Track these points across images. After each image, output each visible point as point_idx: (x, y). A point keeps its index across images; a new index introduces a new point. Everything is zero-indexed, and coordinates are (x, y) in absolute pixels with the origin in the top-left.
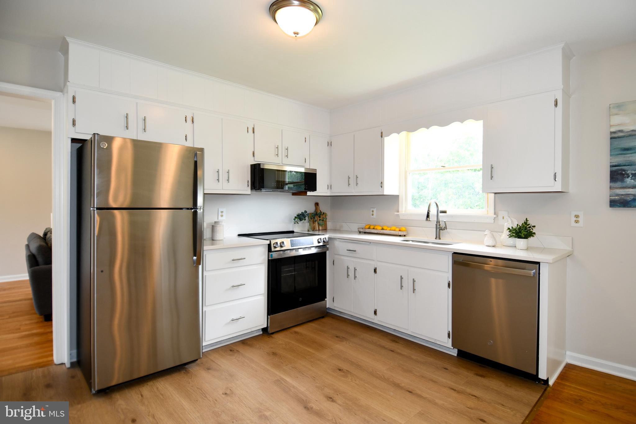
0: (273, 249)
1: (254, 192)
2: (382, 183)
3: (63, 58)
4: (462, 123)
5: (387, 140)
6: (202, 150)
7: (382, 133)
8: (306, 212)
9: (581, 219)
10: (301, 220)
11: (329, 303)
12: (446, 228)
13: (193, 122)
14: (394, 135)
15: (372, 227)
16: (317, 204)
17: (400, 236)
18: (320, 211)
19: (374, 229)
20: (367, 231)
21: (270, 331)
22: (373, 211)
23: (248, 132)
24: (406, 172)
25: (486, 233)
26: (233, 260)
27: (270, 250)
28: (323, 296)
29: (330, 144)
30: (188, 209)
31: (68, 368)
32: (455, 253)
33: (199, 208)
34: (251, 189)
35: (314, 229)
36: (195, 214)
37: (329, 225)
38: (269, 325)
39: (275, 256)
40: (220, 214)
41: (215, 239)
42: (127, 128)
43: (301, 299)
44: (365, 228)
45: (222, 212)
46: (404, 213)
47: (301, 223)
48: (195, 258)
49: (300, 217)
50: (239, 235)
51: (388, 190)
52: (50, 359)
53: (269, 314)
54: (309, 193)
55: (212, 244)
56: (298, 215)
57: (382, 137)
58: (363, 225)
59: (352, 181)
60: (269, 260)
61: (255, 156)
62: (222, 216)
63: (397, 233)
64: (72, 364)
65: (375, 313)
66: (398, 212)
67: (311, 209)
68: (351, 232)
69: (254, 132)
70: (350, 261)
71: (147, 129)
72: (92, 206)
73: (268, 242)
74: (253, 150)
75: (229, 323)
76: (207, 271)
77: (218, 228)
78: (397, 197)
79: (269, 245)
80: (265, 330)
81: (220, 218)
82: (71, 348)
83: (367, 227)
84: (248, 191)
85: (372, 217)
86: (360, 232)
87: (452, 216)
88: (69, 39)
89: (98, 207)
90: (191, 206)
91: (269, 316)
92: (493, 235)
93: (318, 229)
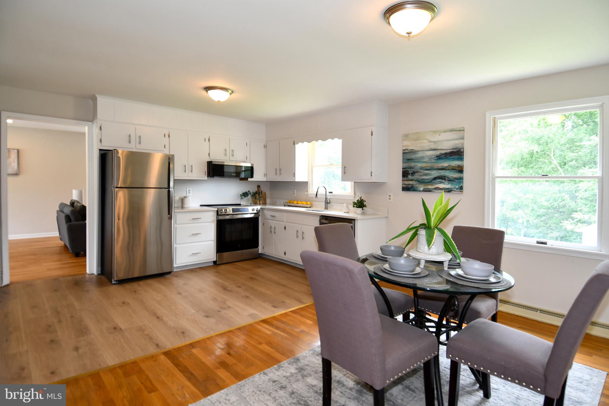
0: (219, 214)
1: (209, 178)
2: (294, 174)
3: (92, 103)
4: (333, 140)
5: (297, 146)
6: (173, 155)
7: (294, 142)
8: (249, 191)
9: (392, 197)
10: (245, 197)
11: (260, 250)
12: (330, 203)
13: (169, 137)
14: (300, 144)
15: (292, 202)
16: (259, 187)
17: (306, 207)
18: (261, 191)
19: (293, 203)
20: (289, 204)
21: (218, 263)
22: (294, 192)
23: (205, 141)
24: (312, 167)
25: (344, 205)
26: (193, 219)
27: (218, 214)
28: (257, 246)
29: (265, 146)
30: (165, 188)
31: (96, 276)
32: (322, 216)
33: (171, 188)
34: (208, 176)
35: (256, 203)
36: (169, 191)
37: (268, 201)
38: (217, 259)
39: (221, 218)
40: (188, 192)
41: (184, 206)
42: (130, 142)
43: (239, 246)
44: (288, 203)
45: (189, 191)
46: (311, 193)
47: (246, 199)
48: (169, 216)
49: (245, 195)
50: (201, 205)
51: (298, 179)
52: (85, 272)
53: (217, 253)
54: (249, 179)
55: (182, 209)
56: (243, 194)
57: (294, 144)
58: (287, 201)
59: (278, 172)
60: (217, 220)
61: (210, 156)
62: (189, 193)
63: (304, 206)
64: (98, 274)
65: (285, 254)
66: (308, 192)
67: (253, 189)
68: (281, 205)
69: (209, 141)
70: (272, 223)
71: (141, 142)
72: (113, 186)
73: (216, 209)
74: (208, 152)
75: (190, 256)
76: (177, 224)
77: (186, 201)
78: (307, 182)
79: (217, 211)
80: (215, 262)
81: (188, 194)
82: (98, 266)
83: (289, 202)
84: (206, 178)
85: (294, 195)
86: (285, 205)
87: (334, 195)
88: (97, 96)
89: (116, 187)
90: (167, 187)
91: (217, 254)
92: (347, 206)
93: (259, 203)
